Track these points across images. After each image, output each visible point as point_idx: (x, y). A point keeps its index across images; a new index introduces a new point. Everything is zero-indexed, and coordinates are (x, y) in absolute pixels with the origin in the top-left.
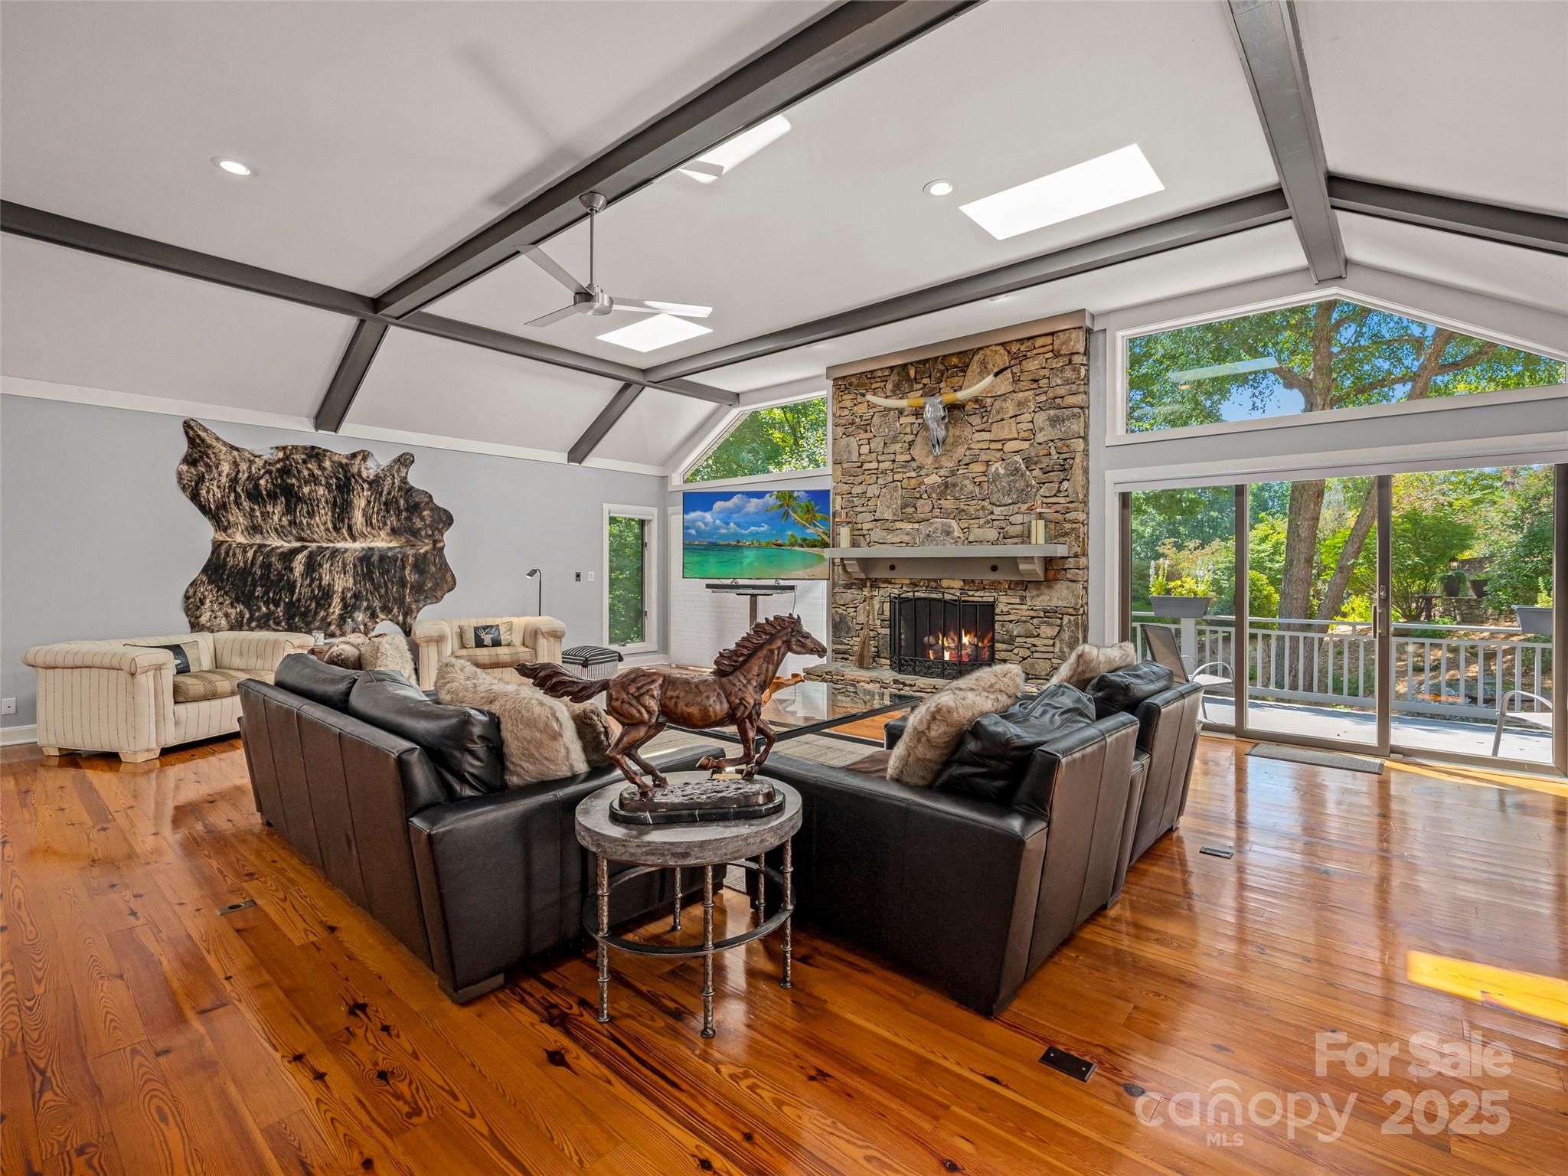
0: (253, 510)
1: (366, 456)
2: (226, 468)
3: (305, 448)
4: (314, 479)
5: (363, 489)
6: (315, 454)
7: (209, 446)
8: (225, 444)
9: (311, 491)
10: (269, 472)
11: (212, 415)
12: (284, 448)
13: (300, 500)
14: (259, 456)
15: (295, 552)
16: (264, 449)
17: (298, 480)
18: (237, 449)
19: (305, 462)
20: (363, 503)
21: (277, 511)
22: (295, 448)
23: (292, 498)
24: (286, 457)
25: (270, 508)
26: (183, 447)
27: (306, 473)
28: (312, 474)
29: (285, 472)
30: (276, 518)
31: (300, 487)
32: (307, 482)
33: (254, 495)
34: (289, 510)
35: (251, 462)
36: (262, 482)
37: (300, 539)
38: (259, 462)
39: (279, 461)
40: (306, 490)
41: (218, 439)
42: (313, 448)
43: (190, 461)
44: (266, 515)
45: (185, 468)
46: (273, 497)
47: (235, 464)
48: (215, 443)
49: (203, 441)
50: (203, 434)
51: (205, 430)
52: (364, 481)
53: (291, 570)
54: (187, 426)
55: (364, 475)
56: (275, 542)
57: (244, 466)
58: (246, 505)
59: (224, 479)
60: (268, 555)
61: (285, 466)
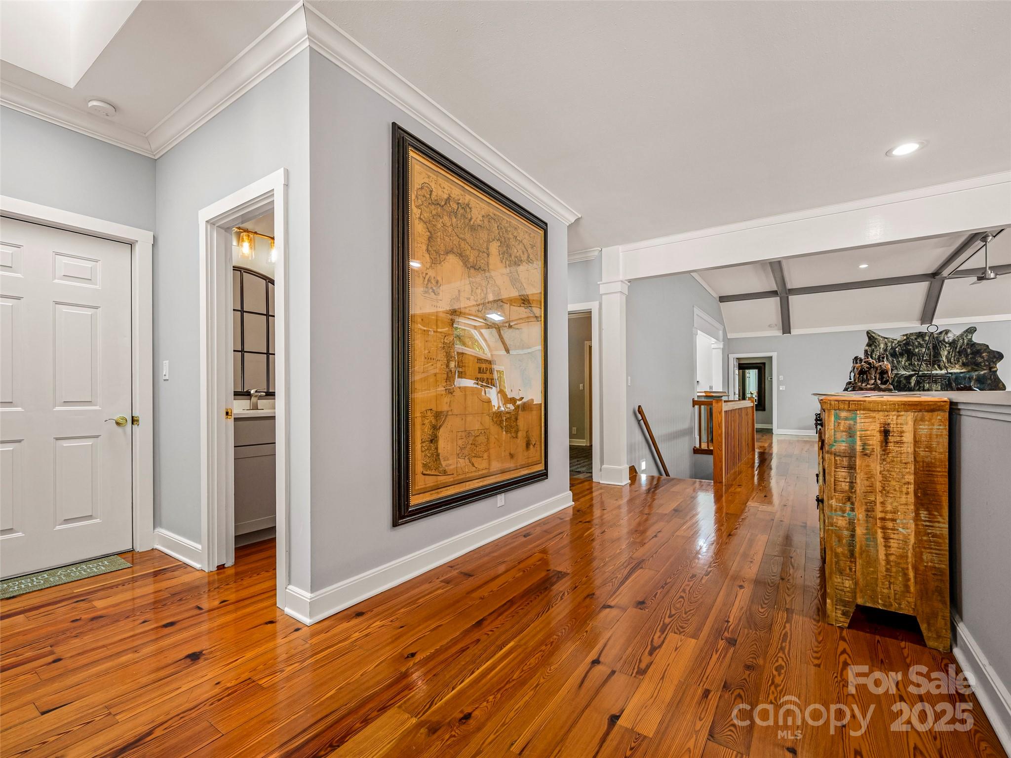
0: (893, 360)
1: (947, 332)
2: (882, 346)
3: (916, 333)
4: (921, 346)
5: (946, 347)
6: (921, 335)
7: (876, 339)
8: (882, 337)
9: (919, 350)
10: (900, 345)
11: (876, 327)
12: (906, 335)
13: (914, 355)
14: (896, 340)
15: (911, 376)
16: (898, 336)
17: (913, 346)
18: (887, 338)
19: (916, 339)
20: (946, 353)
21: (903, 361)
22: (912, 334)
23: (910, 354)
24: (908, 338)
25: (900, 359)
26: (866, 340)
27: (917, 343)
28: (919, 343)
29: (907, 344)
30: (903, 363)
31: (914, 349)
32: (917, 347)
33: (894, 355)
34: (909, 359)
35: (892, 342)
36: (897, 349)
37: (914, 370)
38: (896, 342)
39: (905, 340)
40: (917, 350)
41: (879, 336)
42: (920, 333)
43: (869, 345)
44: (899, 362)
45: (867, 348)
46: (901, 355)
47: (886, 344)
48: (878, 337)
49: (874, 337)
50: (873, 335)
51: (874, 333)
52: (947, 343)
53: (910, 383)
54: (868, 333)
55: (947, 340)
56: (903, 372)
57: (889, 344)
58: (890, 359)
59: (881, 350)
60: (899, 378)
61: (907, 342)
